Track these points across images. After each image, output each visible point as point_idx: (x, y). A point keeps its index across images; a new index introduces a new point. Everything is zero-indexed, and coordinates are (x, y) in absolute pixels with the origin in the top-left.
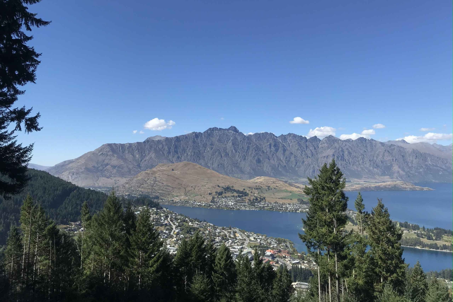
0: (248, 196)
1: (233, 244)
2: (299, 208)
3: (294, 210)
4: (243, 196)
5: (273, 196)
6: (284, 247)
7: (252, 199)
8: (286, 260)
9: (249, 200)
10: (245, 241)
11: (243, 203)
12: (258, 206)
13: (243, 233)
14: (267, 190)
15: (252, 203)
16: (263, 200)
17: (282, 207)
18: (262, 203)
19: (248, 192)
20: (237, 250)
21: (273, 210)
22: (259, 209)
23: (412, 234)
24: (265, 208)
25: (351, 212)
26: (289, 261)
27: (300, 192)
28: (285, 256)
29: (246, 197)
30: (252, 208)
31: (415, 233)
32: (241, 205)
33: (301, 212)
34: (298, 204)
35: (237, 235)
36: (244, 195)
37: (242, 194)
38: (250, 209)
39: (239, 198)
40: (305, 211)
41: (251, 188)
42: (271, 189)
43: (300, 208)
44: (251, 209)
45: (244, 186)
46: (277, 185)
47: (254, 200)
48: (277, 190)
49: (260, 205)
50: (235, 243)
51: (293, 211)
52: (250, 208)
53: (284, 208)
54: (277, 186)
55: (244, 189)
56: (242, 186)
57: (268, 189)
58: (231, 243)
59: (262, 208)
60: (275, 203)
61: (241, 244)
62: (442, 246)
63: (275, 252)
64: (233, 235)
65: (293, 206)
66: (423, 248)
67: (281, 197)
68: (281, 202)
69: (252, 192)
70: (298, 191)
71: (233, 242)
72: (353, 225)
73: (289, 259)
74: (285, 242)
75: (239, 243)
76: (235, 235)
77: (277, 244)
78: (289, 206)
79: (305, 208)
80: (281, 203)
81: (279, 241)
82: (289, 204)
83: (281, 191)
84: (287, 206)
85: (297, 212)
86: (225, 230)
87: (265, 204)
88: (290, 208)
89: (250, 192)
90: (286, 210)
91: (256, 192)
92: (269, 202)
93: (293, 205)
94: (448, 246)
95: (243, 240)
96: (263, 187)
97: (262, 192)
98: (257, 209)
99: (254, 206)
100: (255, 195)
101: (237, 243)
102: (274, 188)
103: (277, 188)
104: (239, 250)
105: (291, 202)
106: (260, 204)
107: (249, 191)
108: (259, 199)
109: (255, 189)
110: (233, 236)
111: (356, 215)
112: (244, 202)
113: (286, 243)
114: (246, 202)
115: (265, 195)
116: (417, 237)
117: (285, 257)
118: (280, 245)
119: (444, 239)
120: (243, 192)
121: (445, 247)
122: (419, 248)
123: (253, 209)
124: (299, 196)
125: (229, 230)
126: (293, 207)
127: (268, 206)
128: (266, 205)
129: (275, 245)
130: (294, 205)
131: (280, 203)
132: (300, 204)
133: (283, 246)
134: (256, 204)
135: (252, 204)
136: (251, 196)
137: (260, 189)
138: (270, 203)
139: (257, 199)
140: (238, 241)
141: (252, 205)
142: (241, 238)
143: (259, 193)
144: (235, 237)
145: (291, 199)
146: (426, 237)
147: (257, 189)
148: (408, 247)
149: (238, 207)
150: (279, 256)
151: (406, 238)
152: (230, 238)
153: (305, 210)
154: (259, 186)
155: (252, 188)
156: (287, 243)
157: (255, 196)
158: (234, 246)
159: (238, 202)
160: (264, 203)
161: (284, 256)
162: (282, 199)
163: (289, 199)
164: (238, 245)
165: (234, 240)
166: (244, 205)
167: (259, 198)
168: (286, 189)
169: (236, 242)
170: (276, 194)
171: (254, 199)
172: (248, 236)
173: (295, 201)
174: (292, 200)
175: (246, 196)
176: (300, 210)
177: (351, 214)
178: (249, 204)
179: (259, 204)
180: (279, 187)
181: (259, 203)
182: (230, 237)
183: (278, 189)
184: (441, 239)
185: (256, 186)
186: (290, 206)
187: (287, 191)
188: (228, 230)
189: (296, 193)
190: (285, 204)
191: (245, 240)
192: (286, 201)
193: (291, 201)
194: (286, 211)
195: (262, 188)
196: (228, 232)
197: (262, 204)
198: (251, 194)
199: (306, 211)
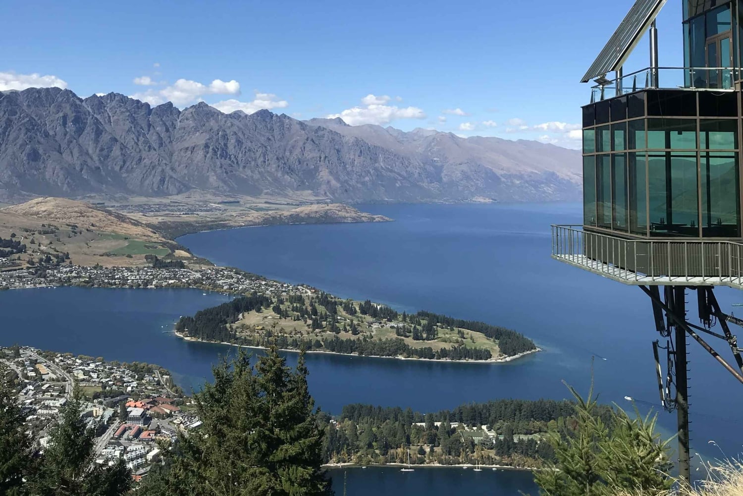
0: (25, 252)
1: (40, 395)
2: (153, 278)
3: (140, 283)
4: (12, 253)
5: (86, 250)
6: (154, 385)
7: (36, 260)
8: (175, 421)
9: (28, 262)
10: (64, 383)
11: (15, 270)
12: (54, 276)
13: (50, 360)
14: (72, 234)
15: (39, 270)
16: (64, 261)
17: (113, 278)
18: (65, 270)
19: (23, 241)
20: (57, 411)
21: (93, 285)
22: (58, 285)
23: (387, 331)
24: (73, 281)
25: (264, 283)
26: (182, 425)
27: (146, 238)
28: (171, 413)
29: (22, 255)
30: (40, 284)
31: (392, 327)
32: (11, 277)
33: (156, 286)
34: (148, 267)
35: (42, 369)
36: (15, 251)
37: (9, 249)
38: (35, 286)
39: (4, 260)
40: (166, 286)
41: (31, 231)
42: (81, 233)
43: (155, 277)
44: (38, 286)
45: (12, 228)
46: (92, 220)
47: (43, 263)
48: (95, 234)
49: (59, 275)
50: (44, 392)
51: (140, 285)
52: (35, 284)
53: (117, 279)
54: (93, 225)
55: (13, 235)
56: (6, 227)
57: (73, 232)
58: (35, 394)
59: (66, 282)
60: (95, 268)
61: (60, 393)
62: (439, 351)
63: (145, 405)
64: (32, 371)
65: (138, 274)
66: (408, 357)
67: (104, 251)
68: (109, 264)
69: (33, 242)
70: (141, 236)
71: (38, 389)
72: (280, 318)
73: (181, 418)
74: (150, 372)
75: (54, 390)
76: (36, 370)
77: (137, 380)
78: (129, 274)
79: (166, 278)
80: (110, 267)
81: (136, 370)
82: (129, 269)
83: (103, 236)
84: (126, 274)
85: (149, 287)
86: (8, 360)
87: (71, 272)
88: (133, 280)
89: (30, 240)
90: (123, 284)
91: (45, 240)
92: (79, 266)
93: (138, 271)
94: (449, 351)
95: (59, 381)
96: (60, 229)
97: (58, 240)
98: (54, 285)
99: (45, 277)
100: (43, 248)
101: (47, 390)
102: (87, 230)
103: (92, 228)
104: (60, 411)
105: (132, 264)
106: (59, 272)
107: (26, 238)
108: (55, 260)
109: (40, 233)
110: (33, 374)
111: (273, 289)
112: (19, 269)
113: (153, 375)
114: (22, 269)
115: (66, 249)
116: (396, 336)
117: (170, 416)
118: (144, 382)
119: (440, 335)
120: (11, 240)
121: (444, 353)
122: (403, 359)
123: (44, 285)
124: (146, 246)
125: (20, 359)
126: (138, 277)
127: (80, 277)
128: (74, 274)
129: (135, 384)
130: (141, 271)
131: (106, 268)
132: (154, 267)
133: (149, 383)
134: (50, 271)
135: (39, 272)
136: (33, 252)
137: (53, 232)
138: (83, 268)
139: (48, 260)
140: (50, 386)
141: (40, 276)
142: (54, 377)
143: (51, 243)
144: (39, 377)
145: (130, 256)
146: (412, 334)
147: (45, 233)
148: (384, 357)
149: (4, 283)
150: (158, 414)
151: (380, 340)
152: (26, 381)
153: (166, 283)
154: (49, 225)
155: (34, 231)
156: (155, 374)
157: (43, 252)
158: (47, 402)
159: (4, 269)
160: (68, 269)
161: (168, 412)
162: (108, 256)
163: (125, 257)
164: (52, 396)
165: (39, 386)
166: (19, 277)
167: (54, 256)
168: (113, 231)
169: (44, 388)
170: (92, 243)
171: (41, 260)
172: (69, 369)
173: (139, 261)
174: (132, 257)
175: (20, 251)
176: (154, 283)
177: (263, 288)
178: (29, 273)
179: (55, 271)
180: (98, 224)
181: (56, 269)
182: (27, 378)
183: (98, 232)
184: (436, 337)
185: (43, 225)
186: (132, 275)
187: (116, 237)
188: (16, 360)
189: (137, 240)
190: (118, 269)
191: (65, 381)
192: (121, 262)
193: (131, 260)
194: (124, 287)
195: (58, 229)
196: (18, 364)
197: (63, 272)
198: (33, 246)
199: (169, 284)
